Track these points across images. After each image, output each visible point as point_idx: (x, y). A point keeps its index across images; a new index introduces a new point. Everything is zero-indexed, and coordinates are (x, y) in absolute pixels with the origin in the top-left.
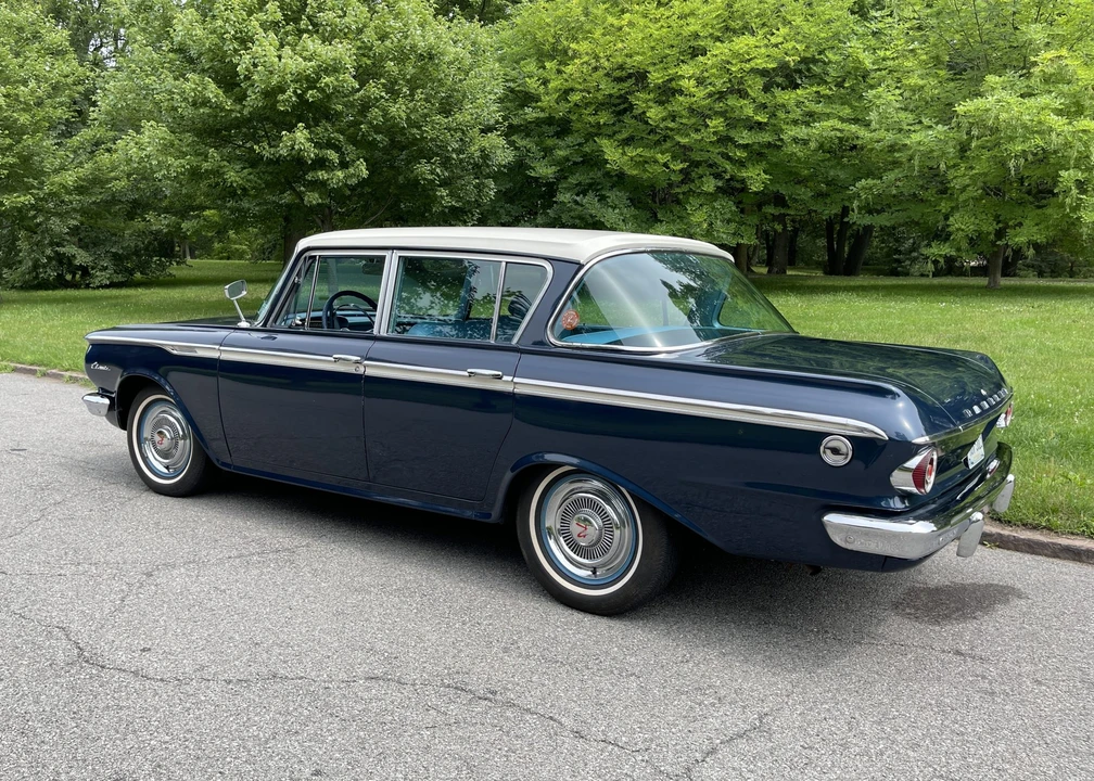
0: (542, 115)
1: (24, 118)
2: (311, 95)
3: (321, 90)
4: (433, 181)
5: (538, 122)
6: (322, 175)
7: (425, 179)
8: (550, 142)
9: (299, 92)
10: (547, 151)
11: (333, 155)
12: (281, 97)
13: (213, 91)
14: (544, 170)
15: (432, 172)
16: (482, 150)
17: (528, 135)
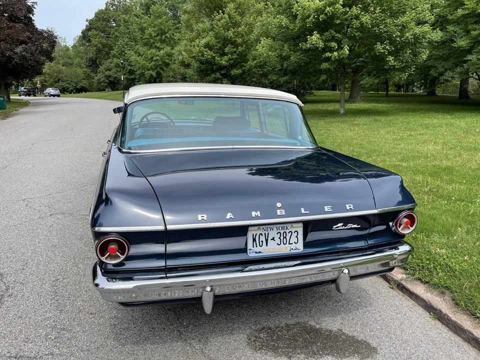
0: (467, 12)
1: (239, 40)
2: (322, 17)
3: (326, 14)
4: (384, 52)
5: (464, 16)
6: (328, 54)
7: (379, 52)
8: (470, 27)
9: (316, 17)
10: (468, 32)
11: (334, 44)
12: (308, 20)
13: (285, 21)
14: (462, 43)
15: (383, 49)
16: (414, 35)
17: (459, 24)
